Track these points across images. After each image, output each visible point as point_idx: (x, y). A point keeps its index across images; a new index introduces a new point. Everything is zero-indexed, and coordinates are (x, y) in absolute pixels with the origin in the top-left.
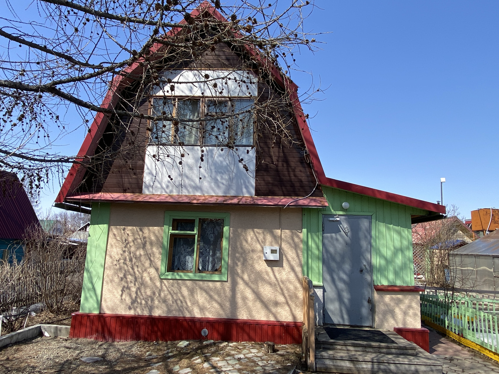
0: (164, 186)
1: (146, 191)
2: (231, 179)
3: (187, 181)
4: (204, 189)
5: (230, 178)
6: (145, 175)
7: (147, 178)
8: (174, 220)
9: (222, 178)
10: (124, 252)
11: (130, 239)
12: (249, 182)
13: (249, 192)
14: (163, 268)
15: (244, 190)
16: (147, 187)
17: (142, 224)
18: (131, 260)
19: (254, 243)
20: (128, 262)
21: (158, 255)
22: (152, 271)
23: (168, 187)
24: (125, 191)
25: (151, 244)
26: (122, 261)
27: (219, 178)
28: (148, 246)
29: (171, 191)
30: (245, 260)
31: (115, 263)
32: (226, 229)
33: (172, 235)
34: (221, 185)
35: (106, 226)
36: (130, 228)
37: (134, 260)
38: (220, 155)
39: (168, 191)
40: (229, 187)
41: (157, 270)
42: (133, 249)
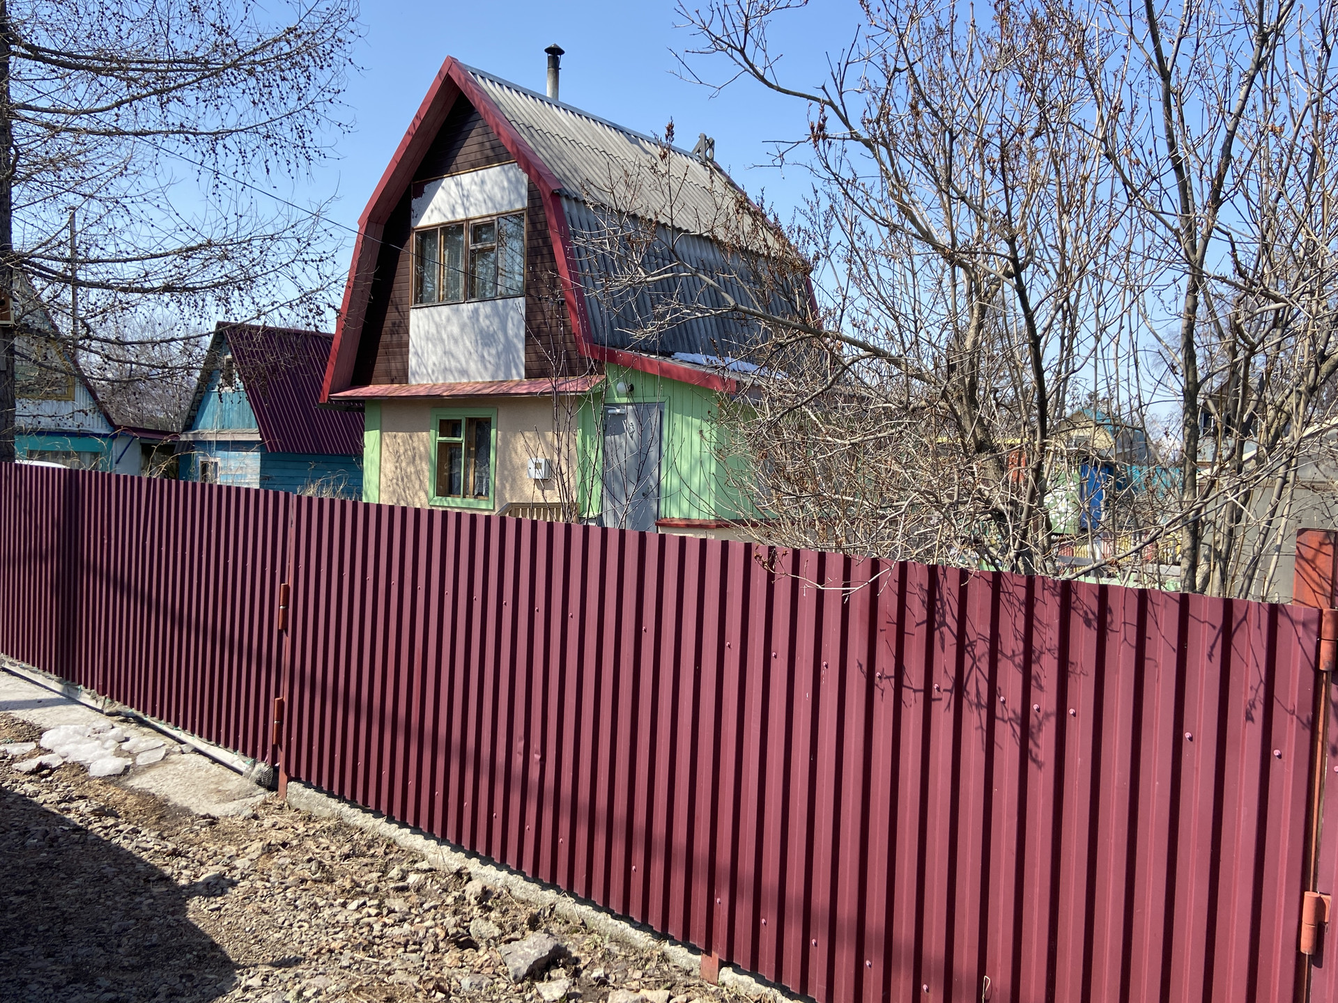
0: (430, 371)
1: (413, 381)
2: (498, 355)
3: (453, 364)
4: (472, 374)
5: (498, 353)
6: (410, 356)
7: (413, 362)
8: (441, 421)
9: (489, 354)
10: (396, 468)
11: (401, 451)
12: (519, 357)
13: (519, 374)
14: (431, 492)
15: (514, 372)
16: (413, 375)
17: (412, 429)
18: (403, 480)
19: (524, 455)
20: (400, 483)
21: (427, 474)
22: (422, 494)
23: (433, 371)
24: (392, 382)
25: (421, 458)
26: (395, 481)
27: (486, 355)
28: (418, 461)
29: (437, 379)
30: (514, 480)
31: (389, 483)
32: (493, 432)
33: (440, 443)
34: (488, 365)
35: (378, 431)
36: (400, 434)
37: (405, 480)
38: (487, 317)
39: (434, 378)
40: (497, 367)
41: (427, 493)
42: (404, 464)
